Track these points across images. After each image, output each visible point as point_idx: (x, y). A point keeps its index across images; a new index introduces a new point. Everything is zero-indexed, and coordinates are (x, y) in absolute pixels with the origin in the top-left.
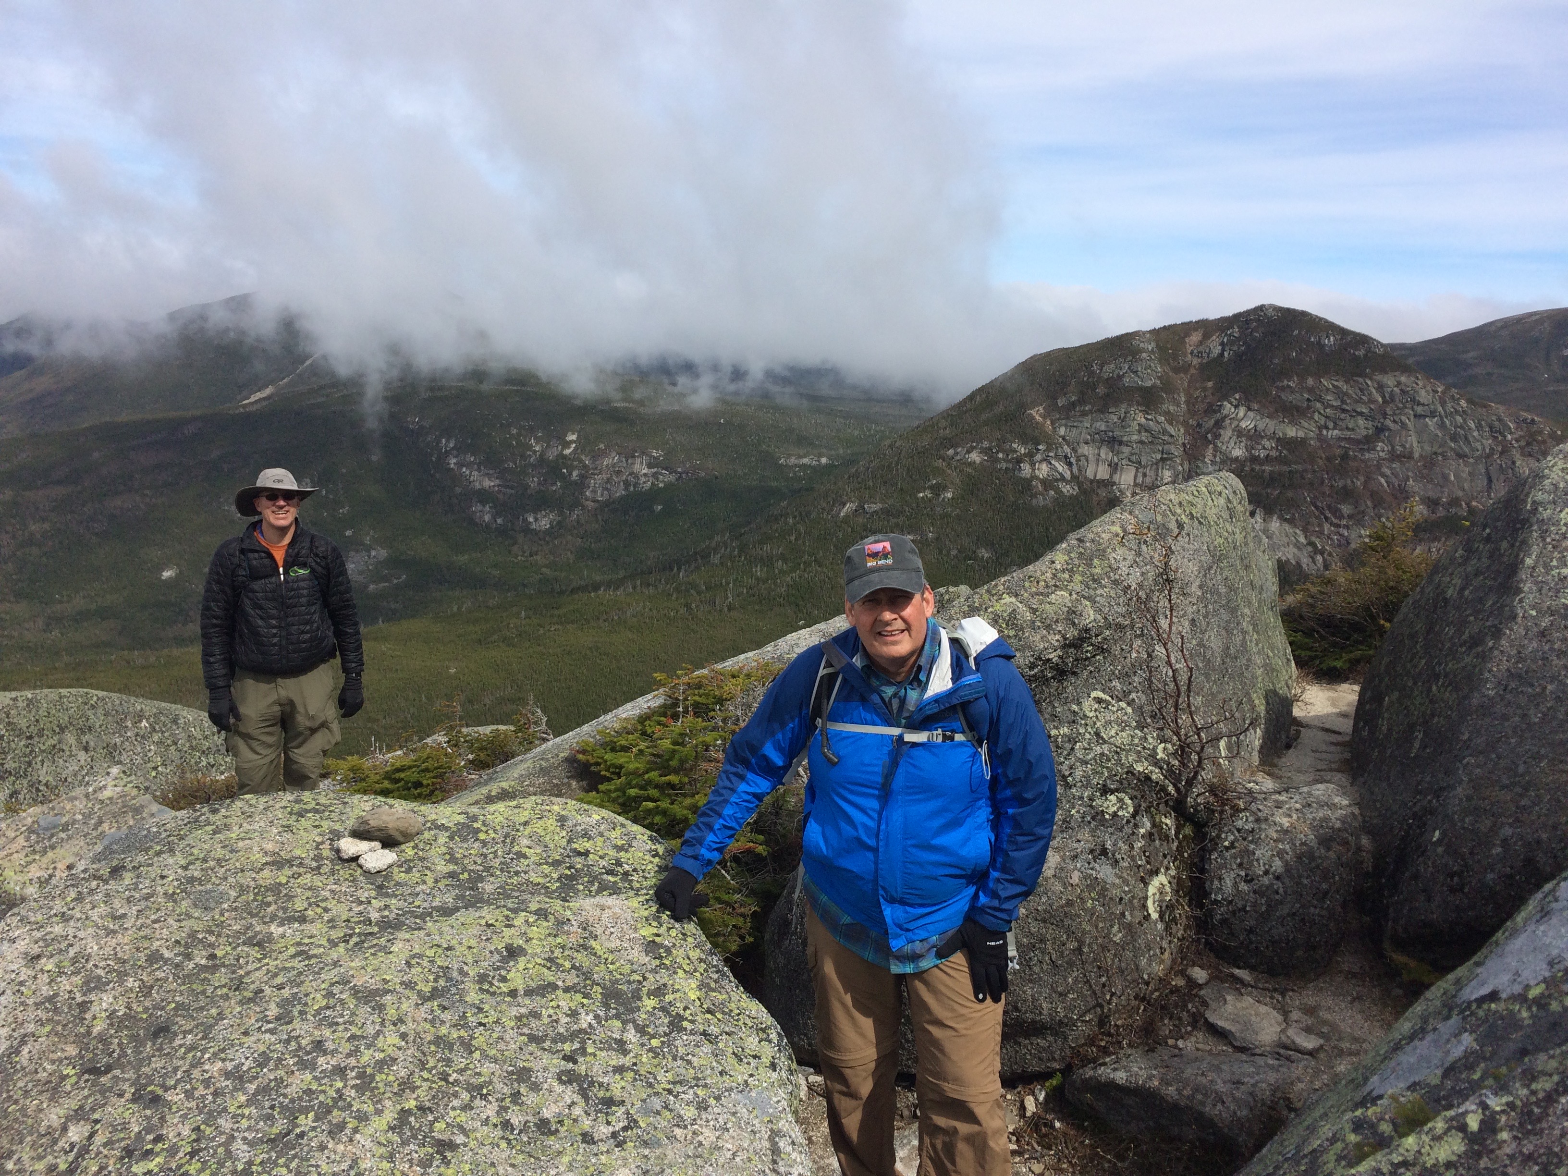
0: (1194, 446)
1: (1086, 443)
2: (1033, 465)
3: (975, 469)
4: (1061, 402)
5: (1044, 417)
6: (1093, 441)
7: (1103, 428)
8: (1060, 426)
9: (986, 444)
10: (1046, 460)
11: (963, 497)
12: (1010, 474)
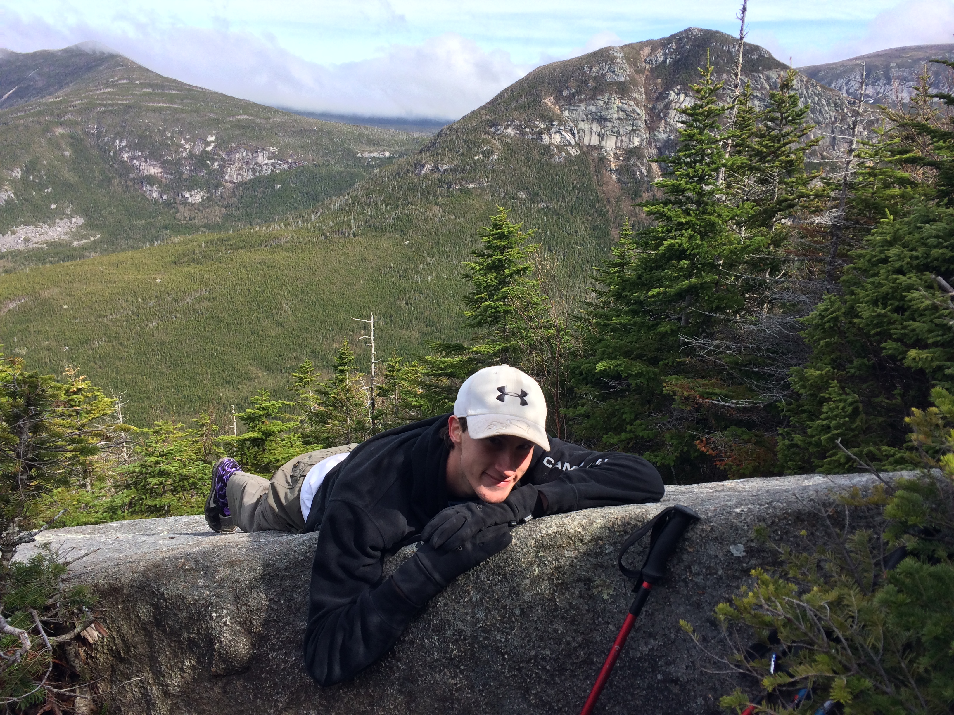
0: (652, 121)
1: (583, 121)
2: (550, 135)
3: (511, 139)
4: (565, 93)
5: (554, 104)
6: (588, 119)
7: (594, 110)
8: (565, 109)
9: (517, 123)
10: (558, 132)
11: (505, 158)
12: (535, 142)
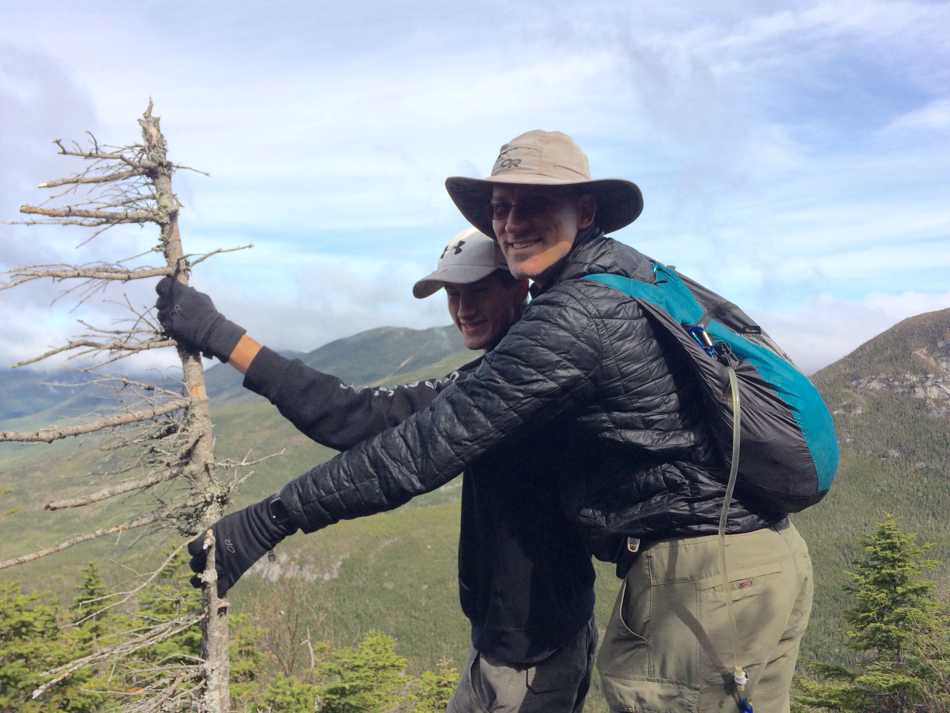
2: (925, 388)
3: (877, 393)
5: (928, 356)
8: (942, 361)
9: (883, 376)
10: (935, 384)
11: (871, 413)
12: (906, 396)
